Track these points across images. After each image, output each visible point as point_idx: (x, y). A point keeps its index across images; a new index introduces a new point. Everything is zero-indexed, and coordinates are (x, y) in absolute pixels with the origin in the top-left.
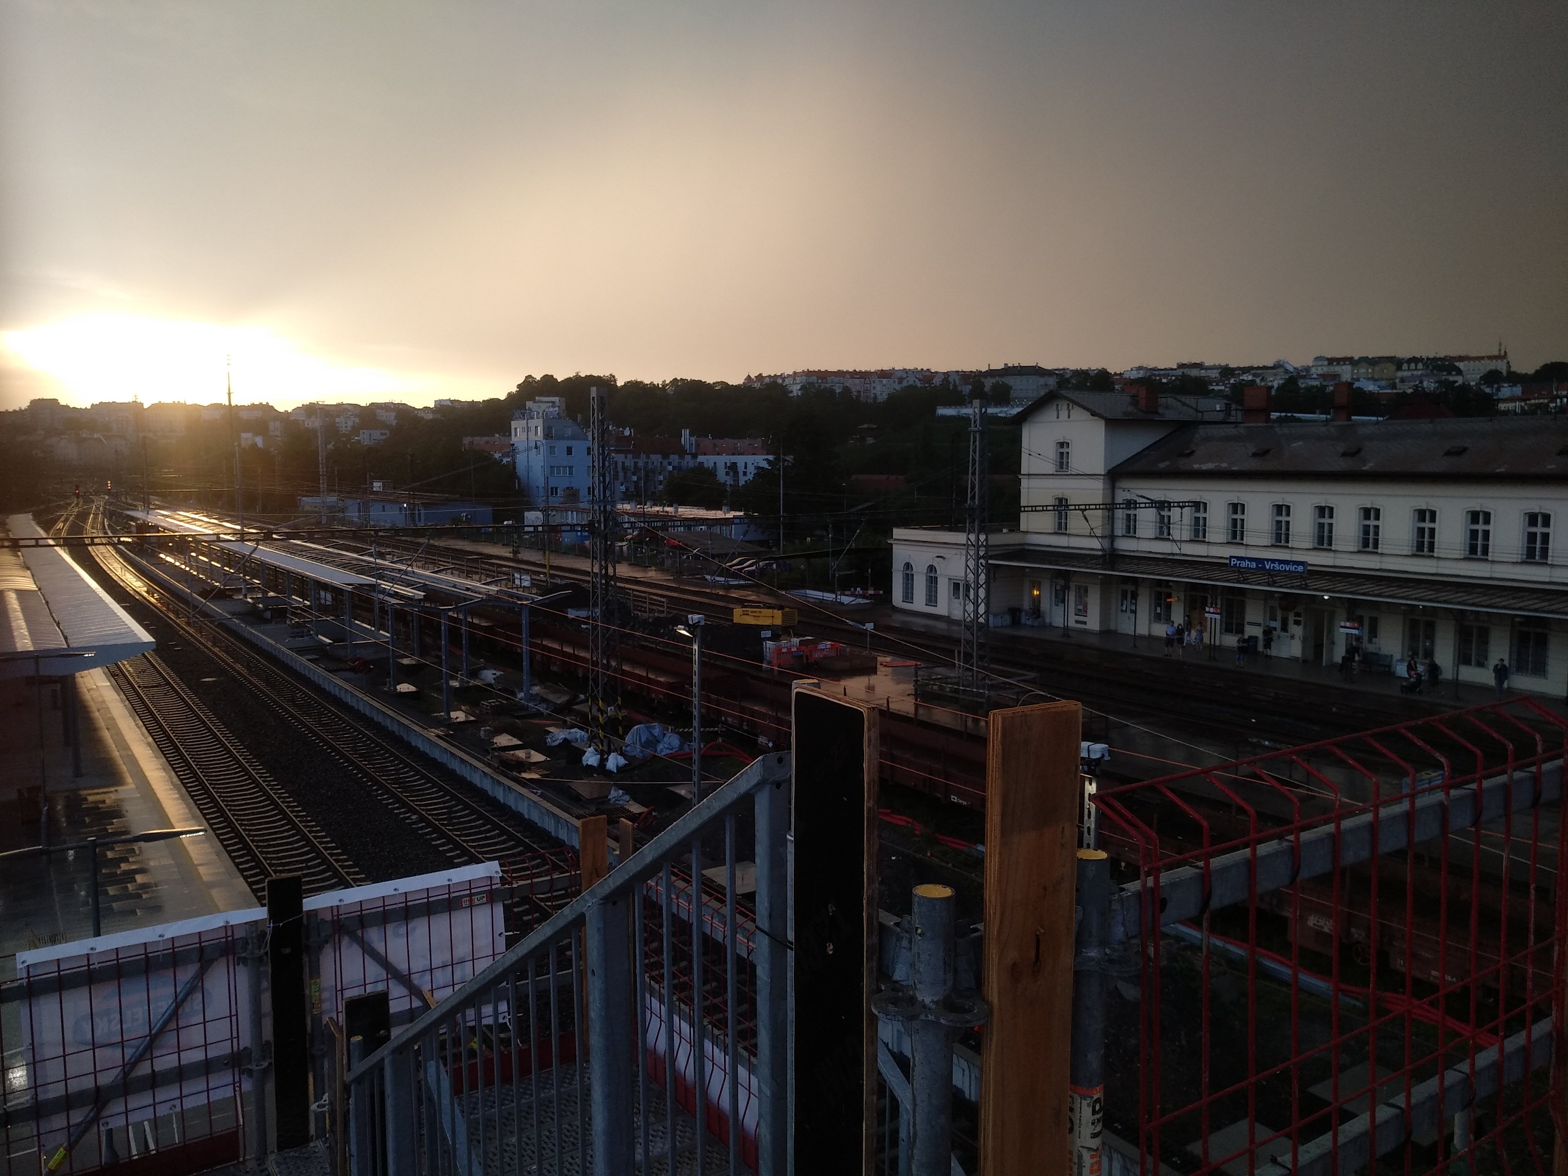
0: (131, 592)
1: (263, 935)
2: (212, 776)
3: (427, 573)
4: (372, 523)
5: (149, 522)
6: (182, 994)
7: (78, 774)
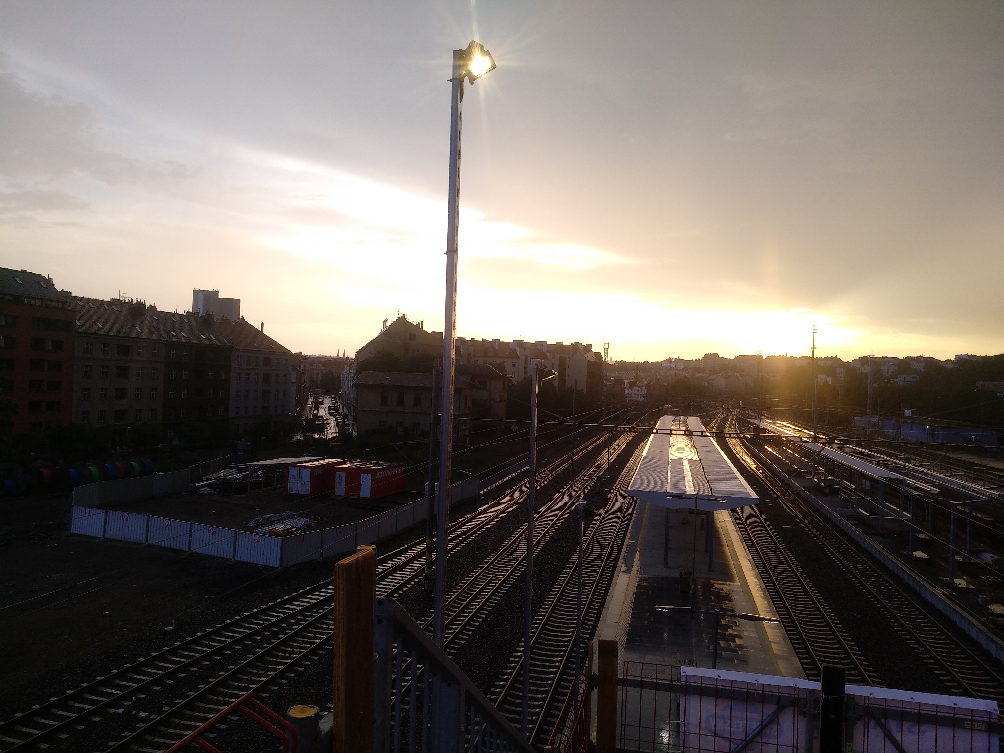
0: (747, 467)
1: (817, 701)
2: (784, 588)
3: (942, 476)
4: (902, 437)
5: (760, 426)
6: (766, 721)
7: (710, 570)
